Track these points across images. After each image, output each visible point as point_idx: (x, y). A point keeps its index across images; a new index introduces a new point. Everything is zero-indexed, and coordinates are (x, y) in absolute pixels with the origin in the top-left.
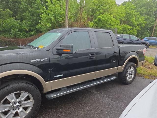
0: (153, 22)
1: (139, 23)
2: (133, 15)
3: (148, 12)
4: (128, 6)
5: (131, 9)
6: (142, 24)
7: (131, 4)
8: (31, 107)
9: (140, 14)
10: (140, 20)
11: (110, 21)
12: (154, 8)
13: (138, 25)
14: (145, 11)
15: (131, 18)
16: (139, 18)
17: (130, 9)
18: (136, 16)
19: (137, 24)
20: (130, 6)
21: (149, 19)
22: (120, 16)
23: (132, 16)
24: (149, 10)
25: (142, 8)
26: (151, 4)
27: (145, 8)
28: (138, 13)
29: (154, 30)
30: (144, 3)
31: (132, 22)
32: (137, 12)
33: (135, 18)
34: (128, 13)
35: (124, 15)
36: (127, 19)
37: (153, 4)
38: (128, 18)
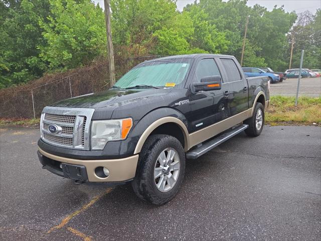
0: (238, 42)
1: (218, 45)
2: (206, 30)
3: (229, 23)
4: (196, 14)
5: (202, 19)
6: (223, 45)
7: (200, 10)
8: (178, 171)
9: (217, 27)
10: (220, 38)
11: (174, 42)
12: (238, 16)
13: (217, 48)
14: (224, 22)
15: (204, 35)
16: (216, 36)
17: (200, 18)
18: (211, 31)
19: (215, 47)
20: (198, 14)
21: (231, 36)
22: (186, 33)
23: (205, 32)
24: (230, 20)
25: (220, 18)
26: (232, 10)
27: (224, 17)
28: (214, 26)
29: (243, 55)
30: (220, 8)
31: (206, 44)
32: (212, 25)
33: (210, 35)
34: (198, 27)
35: (193, 30)
36: (198, 37)
37: (234, 9)
38: (199, 35)
